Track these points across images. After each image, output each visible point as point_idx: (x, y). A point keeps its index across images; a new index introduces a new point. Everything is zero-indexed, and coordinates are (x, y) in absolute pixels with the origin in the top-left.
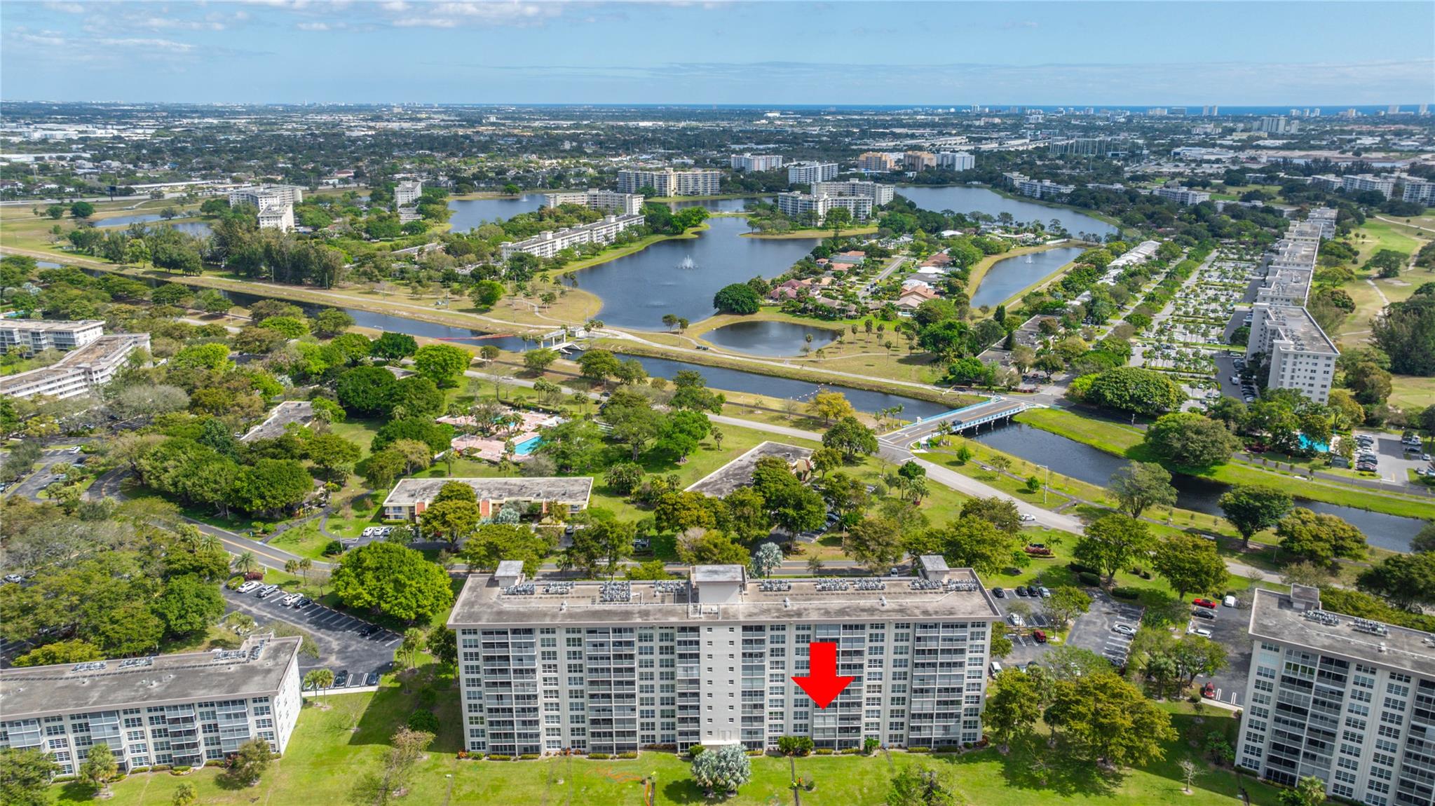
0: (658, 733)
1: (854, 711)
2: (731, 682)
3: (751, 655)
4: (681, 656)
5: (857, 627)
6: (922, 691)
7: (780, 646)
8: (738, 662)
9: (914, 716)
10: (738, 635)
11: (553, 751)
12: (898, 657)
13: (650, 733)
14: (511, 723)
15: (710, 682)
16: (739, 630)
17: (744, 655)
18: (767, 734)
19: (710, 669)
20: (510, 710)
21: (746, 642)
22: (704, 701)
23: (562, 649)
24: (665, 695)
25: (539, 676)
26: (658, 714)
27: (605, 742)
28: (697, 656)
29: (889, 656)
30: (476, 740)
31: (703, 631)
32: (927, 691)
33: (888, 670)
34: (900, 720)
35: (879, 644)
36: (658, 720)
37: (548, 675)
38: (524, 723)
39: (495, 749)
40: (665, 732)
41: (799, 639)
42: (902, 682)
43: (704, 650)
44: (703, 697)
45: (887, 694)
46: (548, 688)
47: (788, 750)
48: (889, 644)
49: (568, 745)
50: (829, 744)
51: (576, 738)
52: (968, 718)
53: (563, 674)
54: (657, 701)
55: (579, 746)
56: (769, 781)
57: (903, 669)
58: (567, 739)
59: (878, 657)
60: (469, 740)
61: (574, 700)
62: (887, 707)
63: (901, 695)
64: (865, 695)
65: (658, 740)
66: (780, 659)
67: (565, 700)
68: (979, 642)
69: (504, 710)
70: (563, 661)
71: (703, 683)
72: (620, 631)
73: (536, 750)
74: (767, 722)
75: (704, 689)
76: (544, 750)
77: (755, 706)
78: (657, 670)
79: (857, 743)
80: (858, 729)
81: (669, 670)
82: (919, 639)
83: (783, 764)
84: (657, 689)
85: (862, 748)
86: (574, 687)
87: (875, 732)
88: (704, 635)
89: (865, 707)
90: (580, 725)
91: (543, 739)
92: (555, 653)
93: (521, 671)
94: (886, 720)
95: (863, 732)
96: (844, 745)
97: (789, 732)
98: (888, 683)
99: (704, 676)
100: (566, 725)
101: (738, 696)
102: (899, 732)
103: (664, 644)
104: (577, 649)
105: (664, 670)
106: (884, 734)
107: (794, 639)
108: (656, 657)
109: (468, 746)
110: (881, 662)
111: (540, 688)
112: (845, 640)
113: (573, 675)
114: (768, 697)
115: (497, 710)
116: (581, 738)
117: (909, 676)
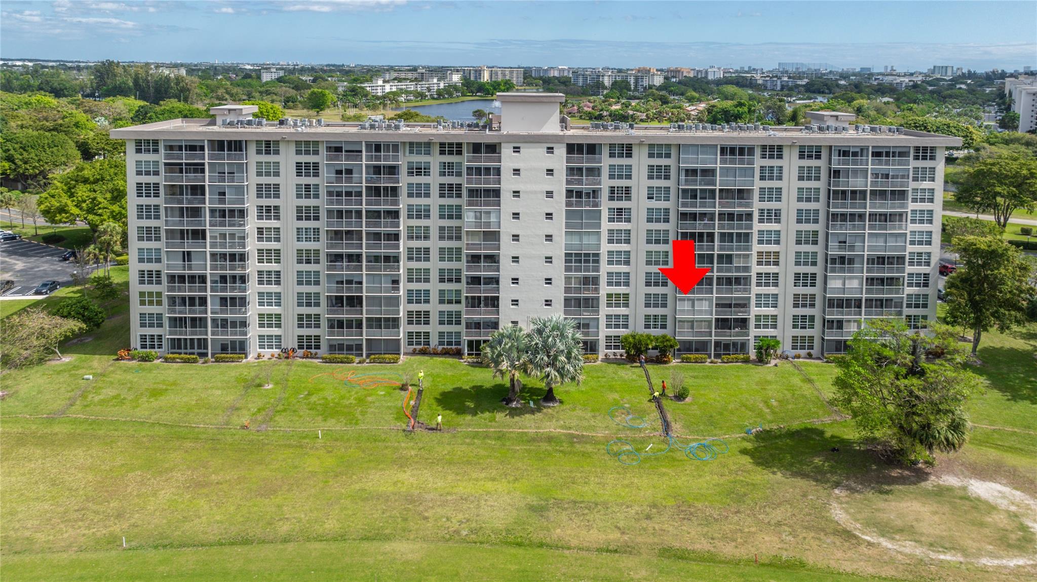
0: (434, 329)
1: (737, 294)
2: (549, 238)
3: (579, 194)
4: (473, 193)
5: (742, 151)
6: (842, 259)
7: (624, 183)
8: (559, 205)
9: (831, 303)
10: (560, 160)
11: (267, 352)
12: (804, 206)
13: (422, 328)
14: (203, 301)
15: (516, 237)
16: (561, 151)
17: (569, 193)
18: (604, 332)
19: (516, 215)
20: (203, 279)
21: (571, 171)
22: (506, 270)
23: (288, 180)
24: (446, 265)
25: (252, 224)
26: (434, 297)
27: (347, 337)
28: (497, 193)
29: (789, 205)
30: (148, 331)
31: (506, 151)
32: (851, 261)
33: (789, 227)
34: (807, 311)
35: (774, 184)
36: (434, 307)
37: (265, 223)
38: (223, 300)
39: (176, 344)
40: (446, 328)
41: (656, 172)
42: (810, 248)
43: (507, 183)
44: (505, 263)
45: (787, 269)
46: (265, 245)
47: (639, 352)
48: (790, 184)
49: (291, 342)
50: (702, 347)
51: (305, 332)
52: (913, 311)
53: (288, 223)
54: (434, 276)
55: (309, 345)
56: (612, 389)
57: (811, 227)
58: (290, 333)
59: (773, 205)
60: (136, 331)
61: (305, 267)
62: (787, 289)
63: (809, 269)
64: (755, 269)
65: (434, 341)
66: (623, 204)
67: (290, 267)
68: (926, 185)
69: (192, 278)
70: (288, 202)
71: (505, 240)
72: (378, 148)
73: (240, 348)
74: (604, 310)
75: (507, 249)
76: (254, 349)
77: (586, 281)
78: (434, 223)
79: (743, 347)
80: (743, 323)
81: (454, 223)
82: (837, 173)
83: (631, 374)
84: (434, 255)
85: (753, 354)
86: (305, 245)
87: (770, 332)
88: (508, 159)
89: (755, 290)
90: (312, 310)
91: (254, 332)
92: (277, 187)
93: (223, 213)
94: (786, 311)
95: (753, 332)
96: (724, 350)
97: (637, 327)
98: (788, 249)
99: (507, 227)
100: (290, 310)
101: (559, 262)
102: (807, 332)
103: (448, 180)
104: (311, 180)
105: (446, 223)
106: (785, 333)
107: (645, 172)
108: (434, 201)
109: (135, 342)
110: (778, 213)
111: (252, 246)
112: (725, 172)
113: (304, 224)
114: (605, 268)
115: (182, 278)
116: (313, 332)
117: (821, 238)
